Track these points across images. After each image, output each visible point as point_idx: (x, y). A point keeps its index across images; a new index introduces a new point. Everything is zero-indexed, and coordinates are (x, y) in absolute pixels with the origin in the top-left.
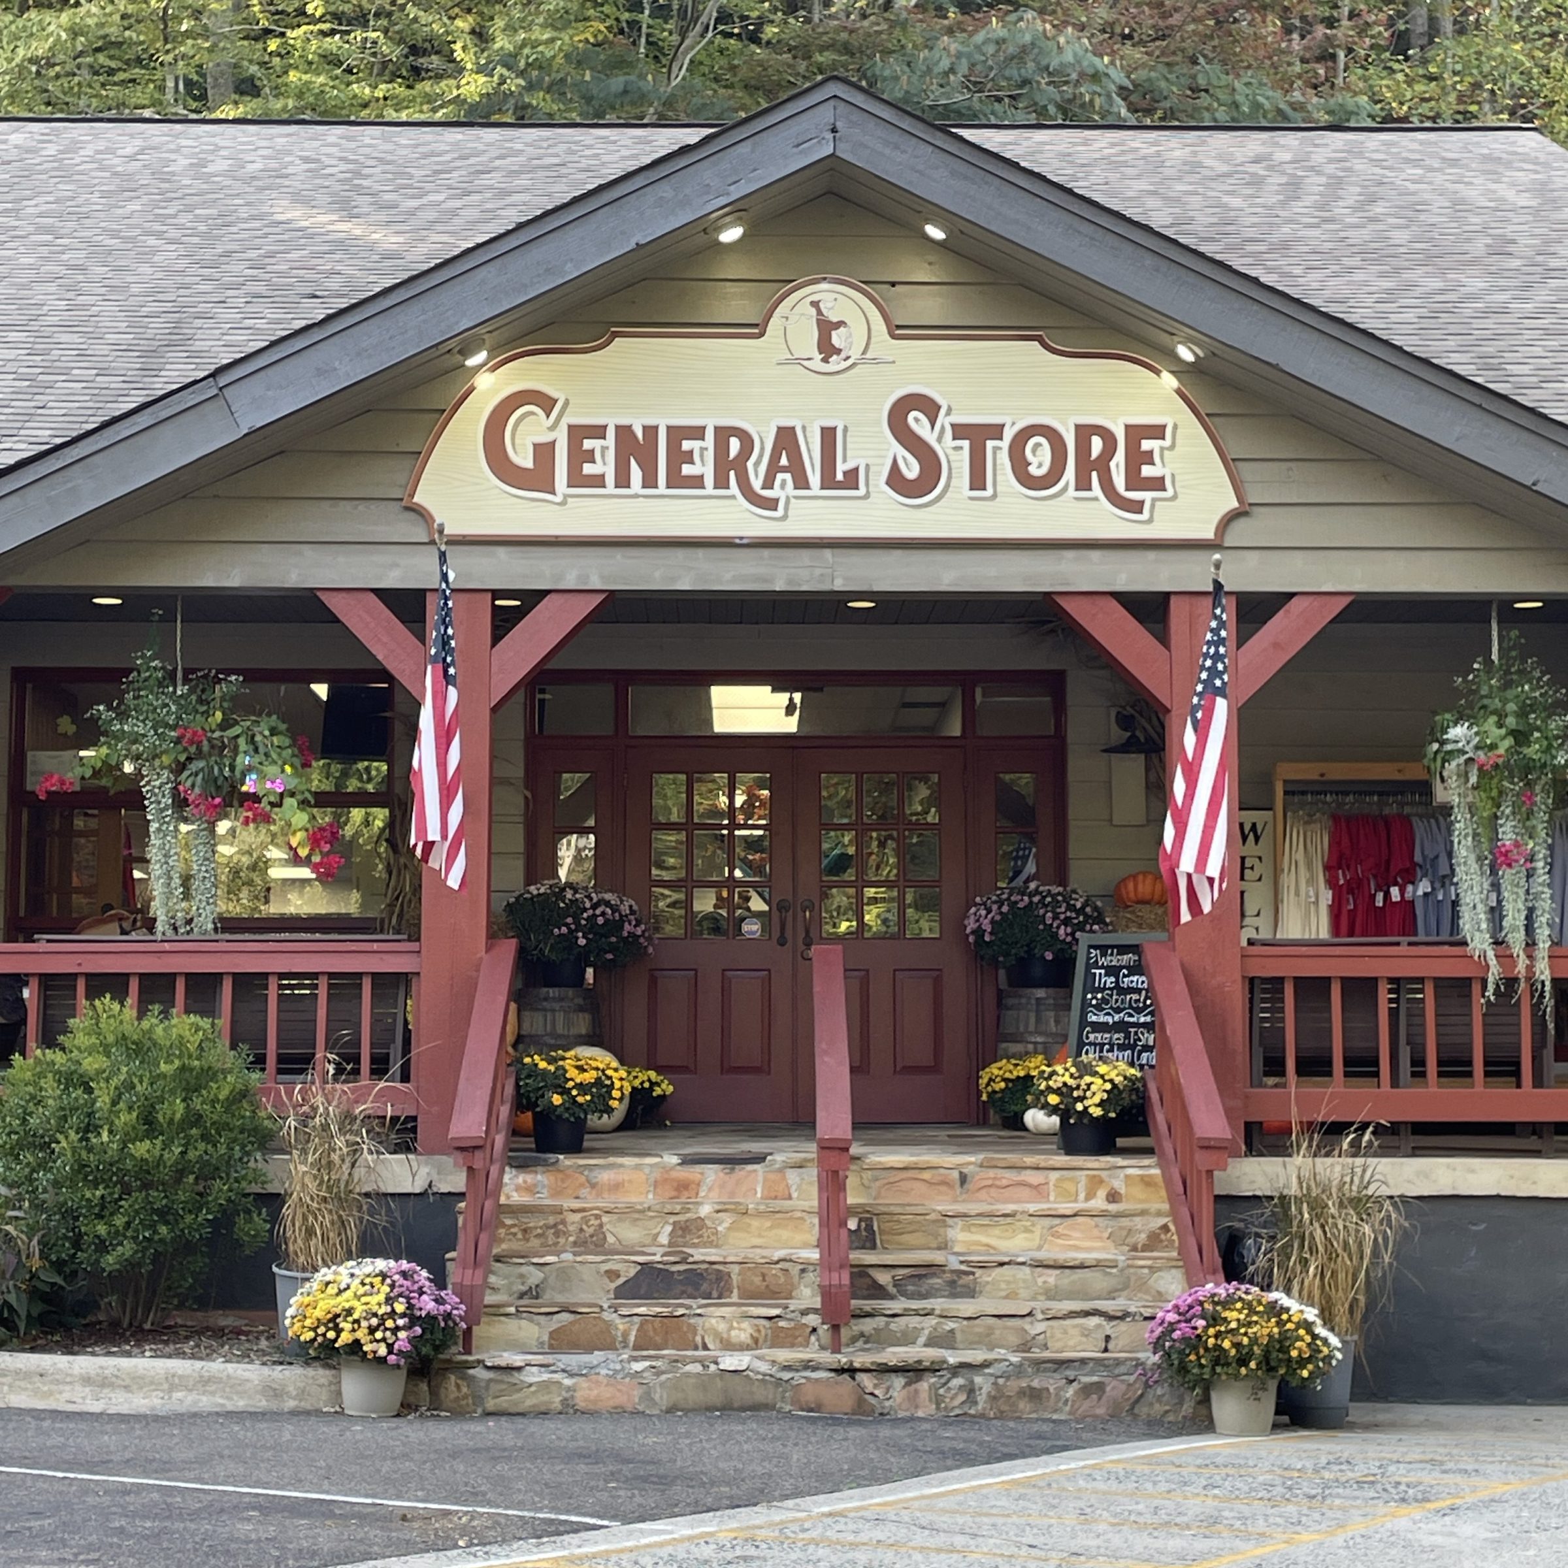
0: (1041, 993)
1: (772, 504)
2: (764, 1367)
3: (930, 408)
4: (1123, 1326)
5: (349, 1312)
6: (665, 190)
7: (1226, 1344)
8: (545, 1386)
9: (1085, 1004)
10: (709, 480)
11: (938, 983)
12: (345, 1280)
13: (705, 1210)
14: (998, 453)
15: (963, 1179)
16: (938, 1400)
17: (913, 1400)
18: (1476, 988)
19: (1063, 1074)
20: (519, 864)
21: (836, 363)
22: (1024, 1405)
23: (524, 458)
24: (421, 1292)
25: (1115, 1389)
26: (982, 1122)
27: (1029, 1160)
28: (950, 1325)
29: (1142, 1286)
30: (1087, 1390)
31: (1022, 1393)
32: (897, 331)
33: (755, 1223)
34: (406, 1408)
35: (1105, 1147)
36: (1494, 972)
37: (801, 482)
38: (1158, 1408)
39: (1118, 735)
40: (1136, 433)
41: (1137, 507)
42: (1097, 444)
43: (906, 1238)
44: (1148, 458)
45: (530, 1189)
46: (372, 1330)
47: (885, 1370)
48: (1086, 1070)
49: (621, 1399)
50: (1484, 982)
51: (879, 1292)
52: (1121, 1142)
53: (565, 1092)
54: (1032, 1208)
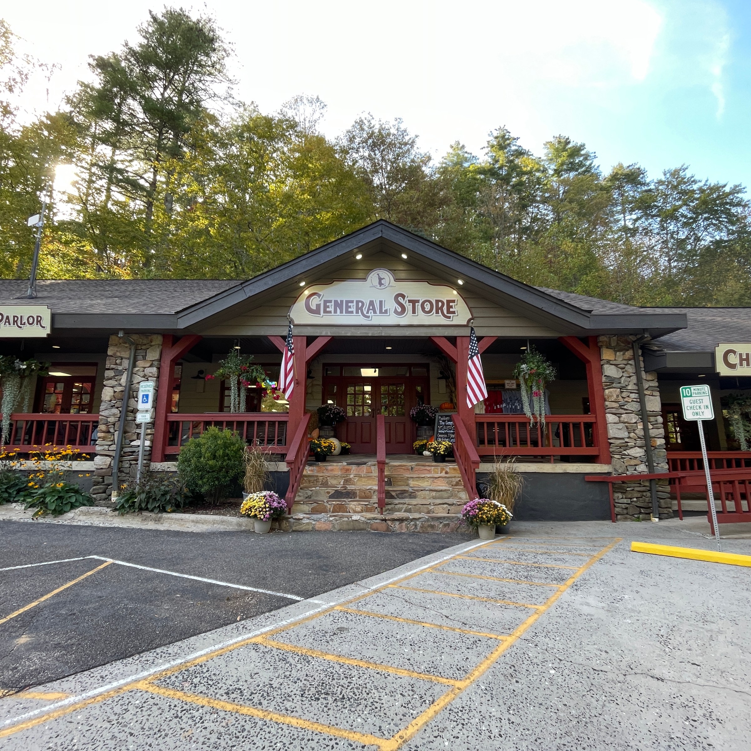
0: (425, 427)
1: (368, 317)
2: (363, 519)
3: (403, 296)
4: (453, 507)
5: (255, 506)
6: (344, 244)
7: (484, 517)
8: (308, 524)
9: (438, 428)
10: (355, 312)
11: (404, 425)
12: (255, 497)
13: (352, 476)
14: (418, 306)
15: (412, 468)
16: (407, 528)
17: (401, 528)
18: (528, 424)
19: (435, 444)
20: (321, 401)
21: (382, 287)
22: (429, 529)
23: (314, 307)
24: (274, 501)
25: (452, 525)
26: (413, 453)
27: (427, 464)
28: (410, 507)
29: (456, 496)
30: (445, 525)
31: (429, 526)
32: (396, 280)
33: (363, 479)
34: (272, 529)
35: (443, 461)
36: (532, 421)
37: (375, 312)
38: (463, 530)
39: (440, 376)
40: (449, 302)
41: (449, 317)
42: (440, 304)
43: (399, 483)
44: (452, 307)
45: (312, 471)
46: (260, 511)
47: (394, 520)
48: (440, 443)
49: (327, 527)
50: (530, 423)
51: (392, 497)
52: (447, 459)
53: (321, 448)
54: (428, 476)
